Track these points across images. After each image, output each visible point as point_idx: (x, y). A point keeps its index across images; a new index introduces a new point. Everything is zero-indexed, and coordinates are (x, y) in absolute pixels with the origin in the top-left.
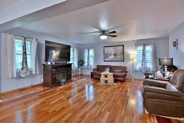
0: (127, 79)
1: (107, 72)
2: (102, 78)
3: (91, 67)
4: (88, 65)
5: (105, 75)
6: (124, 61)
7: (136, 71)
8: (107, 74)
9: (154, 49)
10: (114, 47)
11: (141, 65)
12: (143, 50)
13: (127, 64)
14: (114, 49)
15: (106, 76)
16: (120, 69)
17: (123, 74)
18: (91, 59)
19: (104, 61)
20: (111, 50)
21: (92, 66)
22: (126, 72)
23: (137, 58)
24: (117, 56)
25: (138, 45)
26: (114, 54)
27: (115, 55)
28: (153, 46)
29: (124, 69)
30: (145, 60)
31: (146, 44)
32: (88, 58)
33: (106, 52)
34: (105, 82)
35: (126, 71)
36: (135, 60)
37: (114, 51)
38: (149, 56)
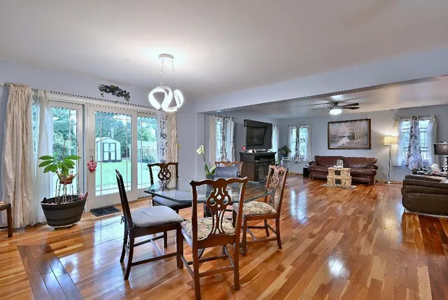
0: (376, 181)
1: (339, 166)
2: (331, 177)
3: (302, 159)
4: (297, 155)
5: (336, 171)
6: (370, 148)
7: (396, 167)
8: (339, 169)
9: (436, 126)
10: (349, 124)
11: (407, 156)
12: (412, 128)
13: (378, 155)
14: (350, 126)
15: (338, 173)
16: (362, 163)
17: (368, 171)
18: (303, 145)
19: (329, 148)
20: (344, 129)
21: (305, 157)
22: (376, 168)
23: (398, 143)
24: (354, 139)
25: (401, 118)
26: (349, 136)
27: (352, 137)
28: (434, 120)
29: (372, 163)
30: (418, 146)
31: (419, 117)
32: (297, 142)
33: (333, 132)
34: (336, 183)
35: (375, 166)
36: (395, 147)
37: (350, 129)
38: (425, 139)
